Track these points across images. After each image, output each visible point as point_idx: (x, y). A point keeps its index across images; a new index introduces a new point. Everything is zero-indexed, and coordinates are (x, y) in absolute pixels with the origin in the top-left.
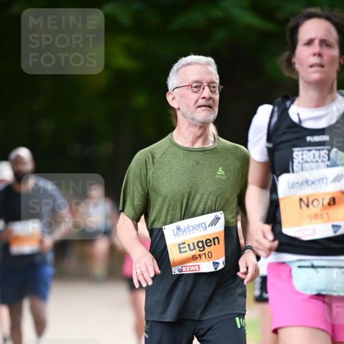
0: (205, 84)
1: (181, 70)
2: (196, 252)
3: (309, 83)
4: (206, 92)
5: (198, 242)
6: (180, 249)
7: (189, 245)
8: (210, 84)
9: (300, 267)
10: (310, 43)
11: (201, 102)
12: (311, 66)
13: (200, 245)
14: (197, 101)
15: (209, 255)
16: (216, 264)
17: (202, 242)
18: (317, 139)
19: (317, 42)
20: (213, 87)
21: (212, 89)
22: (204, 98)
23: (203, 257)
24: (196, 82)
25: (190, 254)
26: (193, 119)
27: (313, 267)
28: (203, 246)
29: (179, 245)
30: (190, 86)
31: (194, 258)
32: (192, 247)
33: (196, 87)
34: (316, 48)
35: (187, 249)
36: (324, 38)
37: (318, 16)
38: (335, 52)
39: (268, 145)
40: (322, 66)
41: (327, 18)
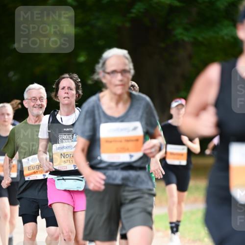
0: (38, 98)
2: (35, 170)
6: (29, 169)
7: (32, 167)
9: (58, 180)
10: (63, 88)
12: (64, 98)
13: (37, 167)
15: (41, 172)
16: (44, 175)
18: (68, 129)
23: (38, 172)
25: (32, 171)
29: (28, 167)
30: (31, 99)
31: (35, 173)
32: (34, 168)
33: (34, 100)
34: (66, 90)
35: (32, 169)
36: (69, 86)
37: (67, 77)
38: (74, 92)
39: (49, 131)
40: (69, 98)
41: (71, 78)
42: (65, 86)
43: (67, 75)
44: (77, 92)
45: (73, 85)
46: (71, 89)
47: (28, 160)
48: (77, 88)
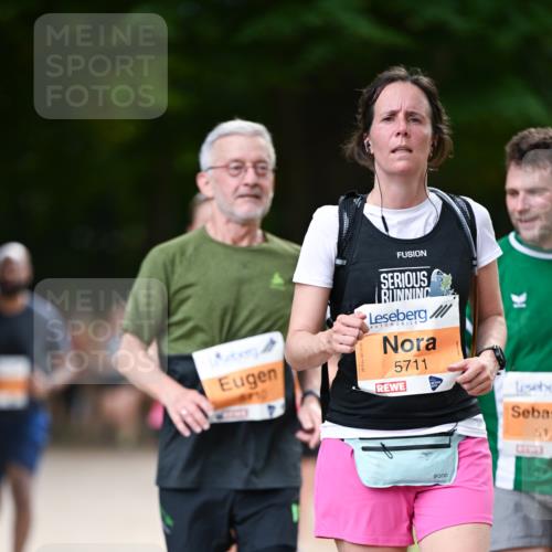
0: (249, 164)
1: (218, 142)
2: (245, 390)
3: (391, 174)
4: (250, 177)
5: (248, 377)
6: (222, 385)
7: (234, 381)
8: (258, 165)
9: (364, 449)
10: (391, 117)
11: (243, 190)
12: (393, 151)
13: (251, 379)
14: (237, 189)
15: (263, 397)
16: (271, 408)
17: (253, 375)
18: (411, 254)
19: (401, 115)
20: (263, 168)
21: (260, 171)
22: (246, 185)
23: (254, 398)
24: (236, 161)
26: (232, 214)
27: (384, 449)
28: (255, 383)
29: (220, 380)
30: (226, 167)
31: (243, 399)
32: (239, 383)
33: (236, 168)
34: (400, 124)
35: (232, 385)
36: (410, 110)
37: (403, 79)
38: (427, 130)
39: (339, 262)
40: (410, 151)
41: (416, 83)
42: (395, 108)
43: (401, 71)
44: (436, 130)
45: (424, 107)
46: (415, 120)
47: (218, 356)
48: (436, 118)
